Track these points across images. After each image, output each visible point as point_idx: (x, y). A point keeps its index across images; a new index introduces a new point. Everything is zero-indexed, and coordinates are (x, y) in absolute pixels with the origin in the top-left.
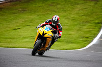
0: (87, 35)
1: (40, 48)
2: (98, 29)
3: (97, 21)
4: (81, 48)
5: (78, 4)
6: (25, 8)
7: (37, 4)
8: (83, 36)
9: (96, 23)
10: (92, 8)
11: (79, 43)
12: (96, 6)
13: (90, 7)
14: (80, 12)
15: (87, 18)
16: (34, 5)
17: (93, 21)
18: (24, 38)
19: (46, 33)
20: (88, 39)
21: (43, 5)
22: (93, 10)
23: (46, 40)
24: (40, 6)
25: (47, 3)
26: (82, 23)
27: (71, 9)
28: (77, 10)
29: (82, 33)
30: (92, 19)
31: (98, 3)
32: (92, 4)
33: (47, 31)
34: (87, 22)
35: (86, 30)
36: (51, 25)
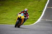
0: (35, 18)
1: (19, 24)
2: (40, 14)
3: (39, 10)
4: (32, 24)
5: (30, 2)
6: (3, 4)
7: (9, 1)
8: (32, 18)
9: (39, 11)
10: (37, 4)
11: (30, 21)
12: (39, 3)
13: (36, 3)
14: (31, 5)
15: (35, 9)
16: (7, 2)
17: (38, 11)
18: (2, 19)
19: (21, 17)
20: (35, 20)
21: (12, 2)
22: (37, 5)
23: (21, 20)
24: (10, 3)
25: (14, 1)
26: (32, 11)
27: (26, 4)
28: (30, 5)
29: (32, 16)
30: (37, 9)
31: (40, 1)
32: (37, 2)
33: (22, 16)
34: (35, 11)
35: (34, 15)
36: (24, 13)
